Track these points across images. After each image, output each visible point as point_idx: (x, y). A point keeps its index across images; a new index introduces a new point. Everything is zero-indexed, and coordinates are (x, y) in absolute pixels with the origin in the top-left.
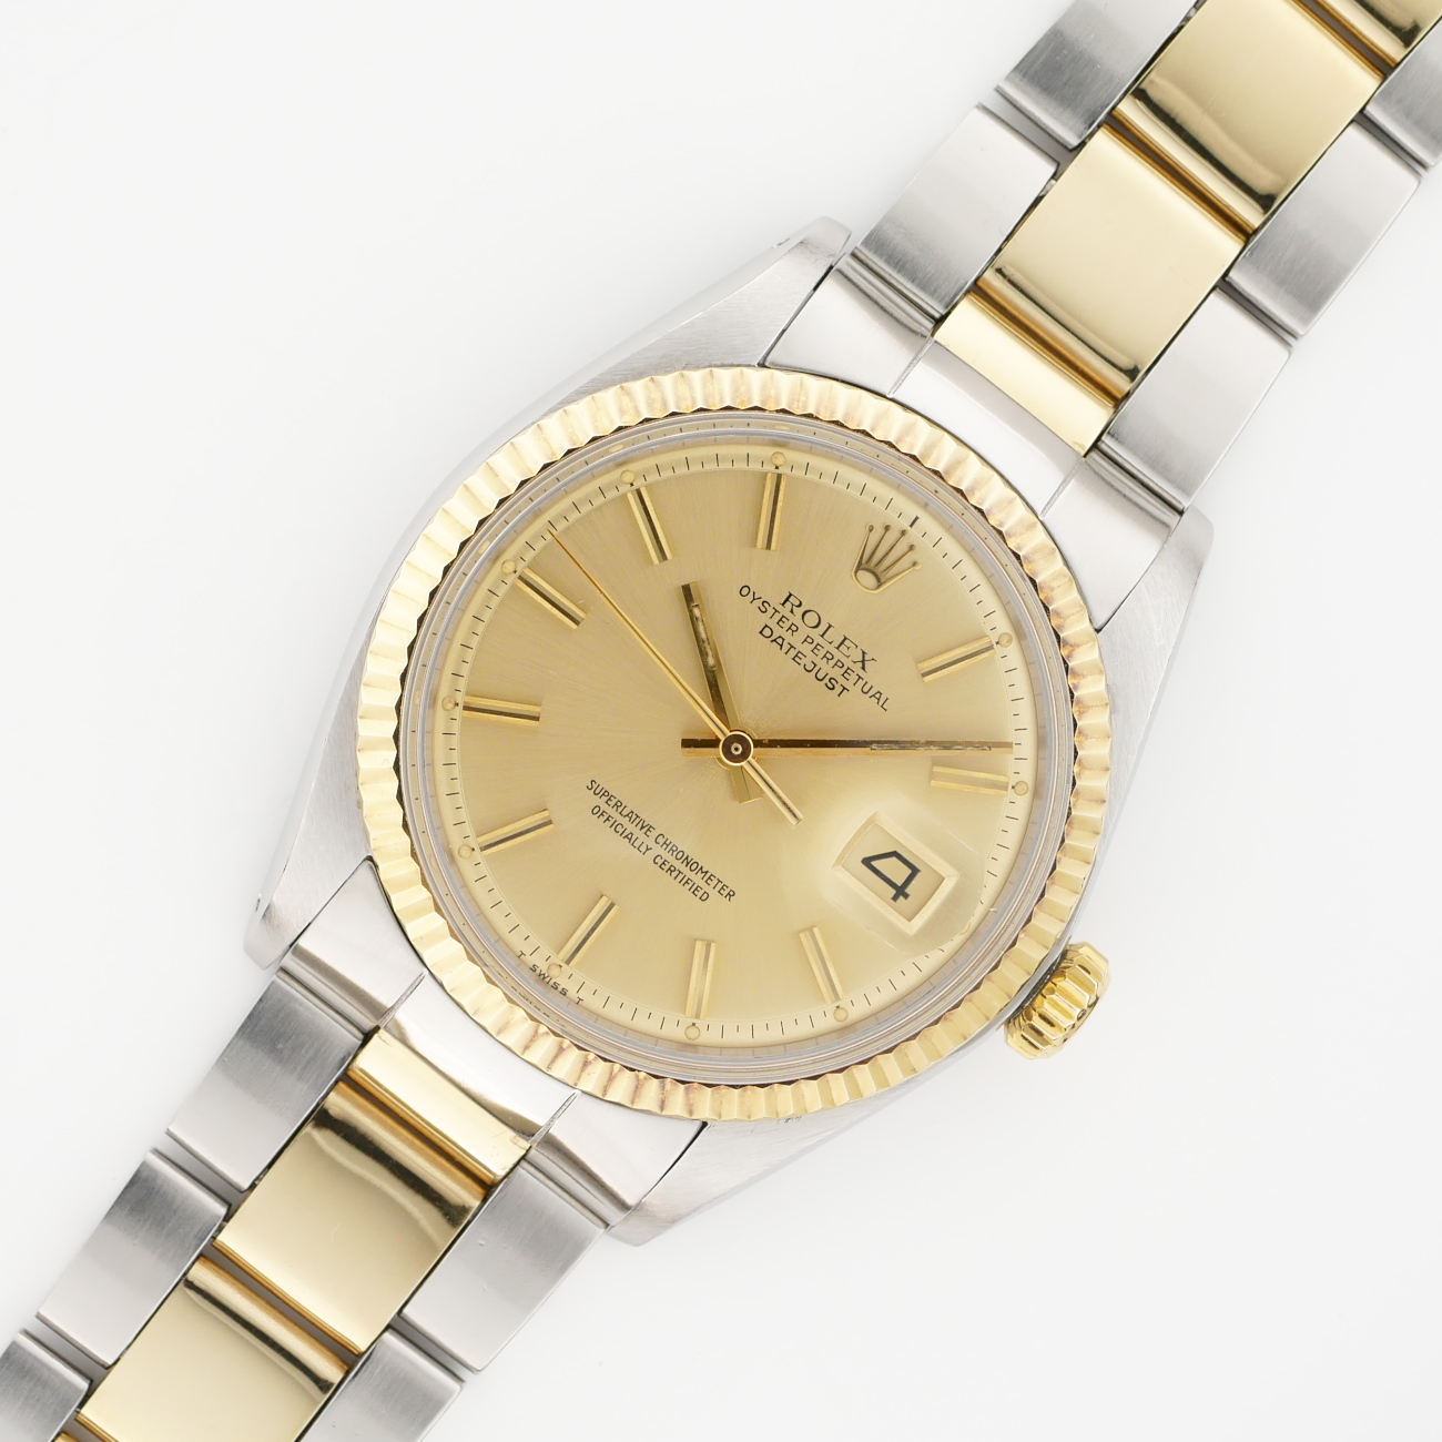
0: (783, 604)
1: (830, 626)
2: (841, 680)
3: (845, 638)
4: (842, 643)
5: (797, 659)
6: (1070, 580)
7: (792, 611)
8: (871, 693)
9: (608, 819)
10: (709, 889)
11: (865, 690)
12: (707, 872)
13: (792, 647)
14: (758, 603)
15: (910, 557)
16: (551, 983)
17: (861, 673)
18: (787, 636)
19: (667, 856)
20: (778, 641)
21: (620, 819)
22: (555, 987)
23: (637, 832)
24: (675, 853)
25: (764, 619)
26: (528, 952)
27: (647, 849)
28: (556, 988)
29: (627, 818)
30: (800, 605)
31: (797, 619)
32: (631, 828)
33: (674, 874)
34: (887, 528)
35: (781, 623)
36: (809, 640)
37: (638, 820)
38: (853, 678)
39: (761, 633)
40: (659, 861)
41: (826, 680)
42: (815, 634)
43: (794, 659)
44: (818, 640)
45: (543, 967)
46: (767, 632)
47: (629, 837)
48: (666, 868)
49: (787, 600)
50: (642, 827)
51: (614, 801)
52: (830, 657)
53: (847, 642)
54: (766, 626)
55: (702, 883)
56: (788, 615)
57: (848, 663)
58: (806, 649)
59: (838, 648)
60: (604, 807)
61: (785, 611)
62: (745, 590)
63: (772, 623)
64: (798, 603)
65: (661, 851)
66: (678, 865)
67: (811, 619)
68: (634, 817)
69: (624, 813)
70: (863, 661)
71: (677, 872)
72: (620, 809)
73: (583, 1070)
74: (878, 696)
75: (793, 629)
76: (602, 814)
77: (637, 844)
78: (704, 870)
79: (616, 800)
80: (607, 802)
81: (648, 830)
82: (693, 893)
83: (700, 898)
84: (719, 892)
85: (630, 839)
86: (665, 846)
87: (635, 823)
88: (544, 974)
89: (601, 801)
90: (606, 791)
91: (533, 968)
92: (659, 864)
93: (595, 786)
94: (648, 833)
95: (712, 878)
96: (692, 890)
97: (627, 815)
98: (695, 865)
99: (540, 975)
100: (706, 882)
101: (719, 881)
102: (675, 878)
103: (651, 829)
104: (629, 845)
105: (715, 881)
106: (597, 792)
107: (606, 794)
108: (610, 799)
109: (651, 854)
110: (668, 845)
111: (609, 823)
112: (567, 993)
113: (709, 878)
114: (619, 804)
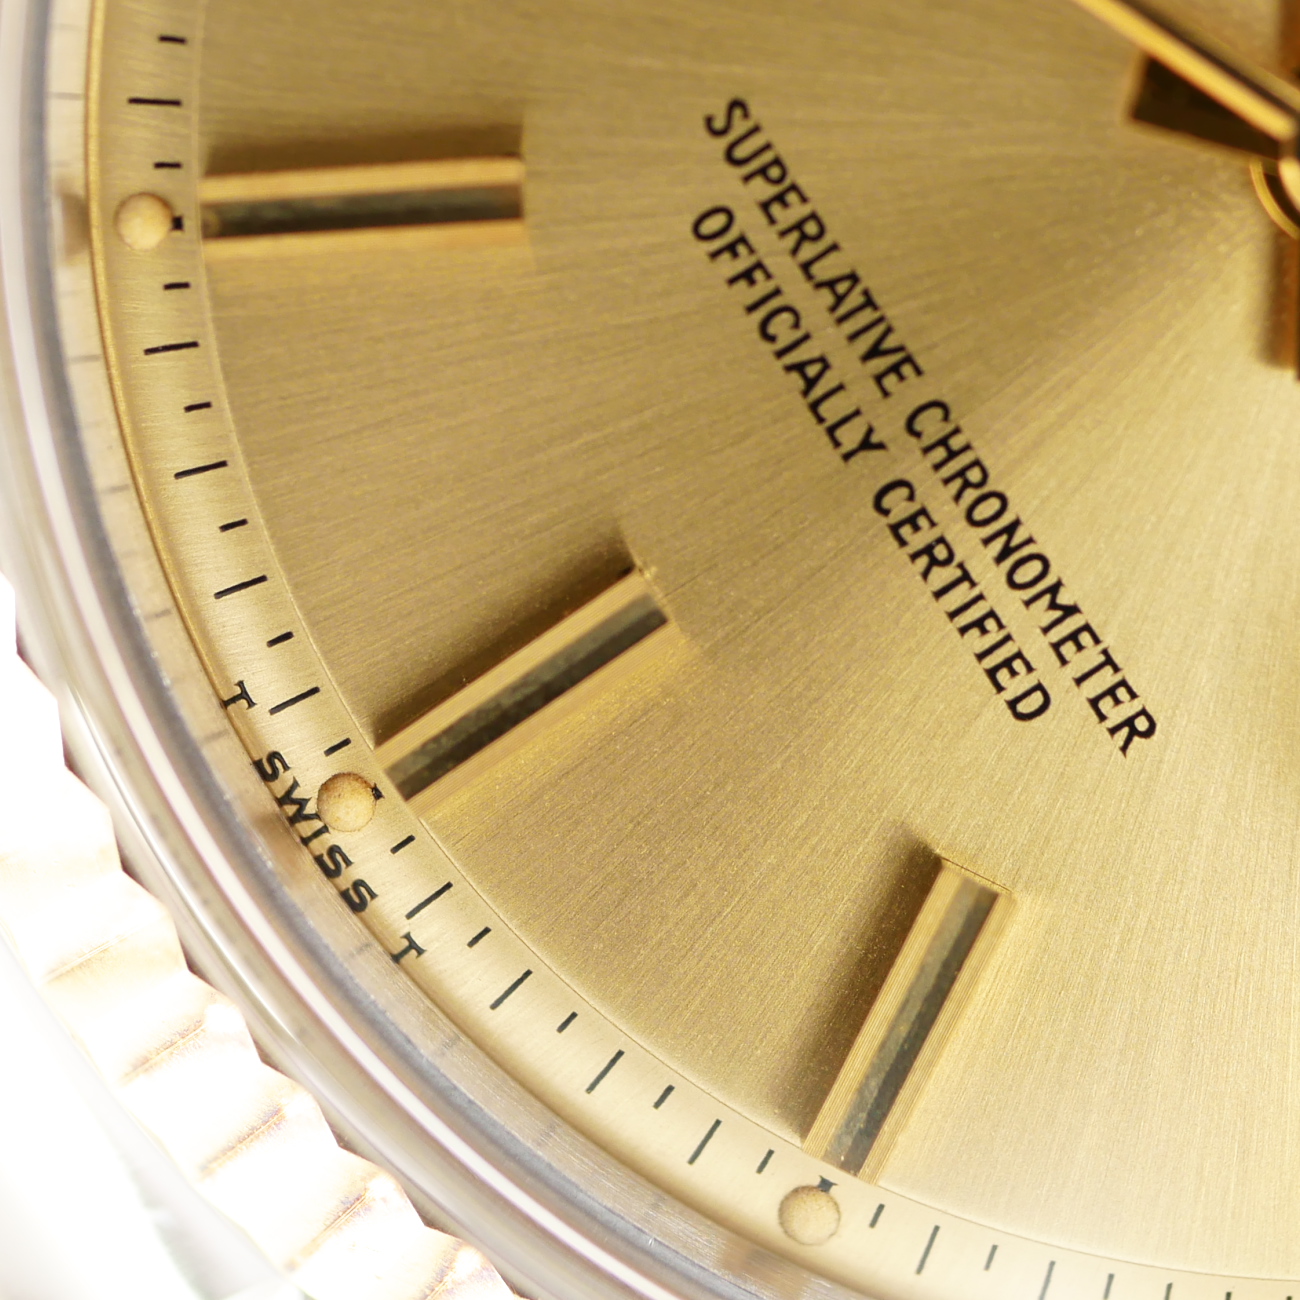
9: (747, 276)
10: (1059, 682)
12: (1071, 610)
16: (322, 844)
19: (936, 497)
21: (797, 291)
22: (332, 864)
23: (848, 365)
24: (971, 495)
26: (265, 697)
27: (867, 444)
28: (334, 873)
29: (825, 295)
32: (828, 338)
33: (941, 576)
37: (867, 316)
40: (897, 502)
45: (306, 773)
47: (809, 375)
48: (918, 541)
50: (874, 352)
51: (796, 211)
55: (1037, 648)
60: (749, 221)
65: (916, 467)
66: (968, 544)
68: (855, 299)
69: (823, 271)
71: (950, 573)
72: (808, 251)
73: (334, 1222)
76: (731, 249)
77: (832, 410)
78: (1063, 598)
79: (805, 210)
80: (765, 206)
81: (895, 369)
82: (992, 673)
83: (1012, 704)
84: (1094, 703)
85: (811, 383)
86: (940, 453)
87: (851, 326)
88: (302, 803)
89: (745, 197)
90: (777, 162)
91: (268, 767)
92: (894, 518)
93: (740, 127)
94: (890, 381)
95: (1085, 638)
96: (991, 661)
97: (830, 284)
98: (1035, 567)
99: (286, 799)
100: (1056, 647)
101: (1109, 661)
102: (939, 594)
103: (907, 370)
104: (801, 405)
105: (1092, 656)
106: (741, 152)
107: (775, 172)
108: (780, 199)
109: (874, 470)
110: (952, 455)
111: (747, 294)
112: (372, 905)
113: (1073, 637)
114: (811, 228)
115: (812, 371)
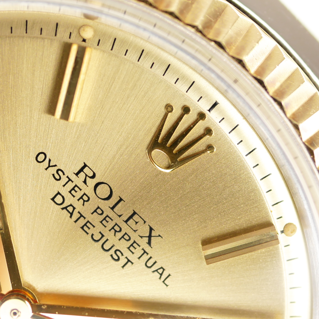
0: (77, 174)
1: (121, 200)
2: (127, 253)
3: (135, 213)
4: (131, 217)
5: (85, 228)
7: (85, 182)
8: (154, 268)
11: (149, 264)
13: (81, 216)
14: (53, 170)
15: (206, 140)
17: (147, 248)
18: (78, 205)
25: (58, 186)
30: (93, 177)
31: (89, 190)
34: (186, 110)
35: (73, 192)
36: (99, 211)
38: (138, 252)
39: (53, 199)
41: (112, 252)
42: (106, 206)
43: (82, 228)
44: (108, 212)
46: (59, 199)
49: (81, 170)
52: (118, 229)
53: (136, 217)
54: (59, 193)
56: (81, 185)
57: (134, 237)
58: (96, 219)
59: (126, 221)
61: (79, 181)
62: (41, 157)
63: (65, 192)
64: (91, 174)
67: (103, 191)
70: (150, 237)
74: (160, 271)
75: (85, 199)
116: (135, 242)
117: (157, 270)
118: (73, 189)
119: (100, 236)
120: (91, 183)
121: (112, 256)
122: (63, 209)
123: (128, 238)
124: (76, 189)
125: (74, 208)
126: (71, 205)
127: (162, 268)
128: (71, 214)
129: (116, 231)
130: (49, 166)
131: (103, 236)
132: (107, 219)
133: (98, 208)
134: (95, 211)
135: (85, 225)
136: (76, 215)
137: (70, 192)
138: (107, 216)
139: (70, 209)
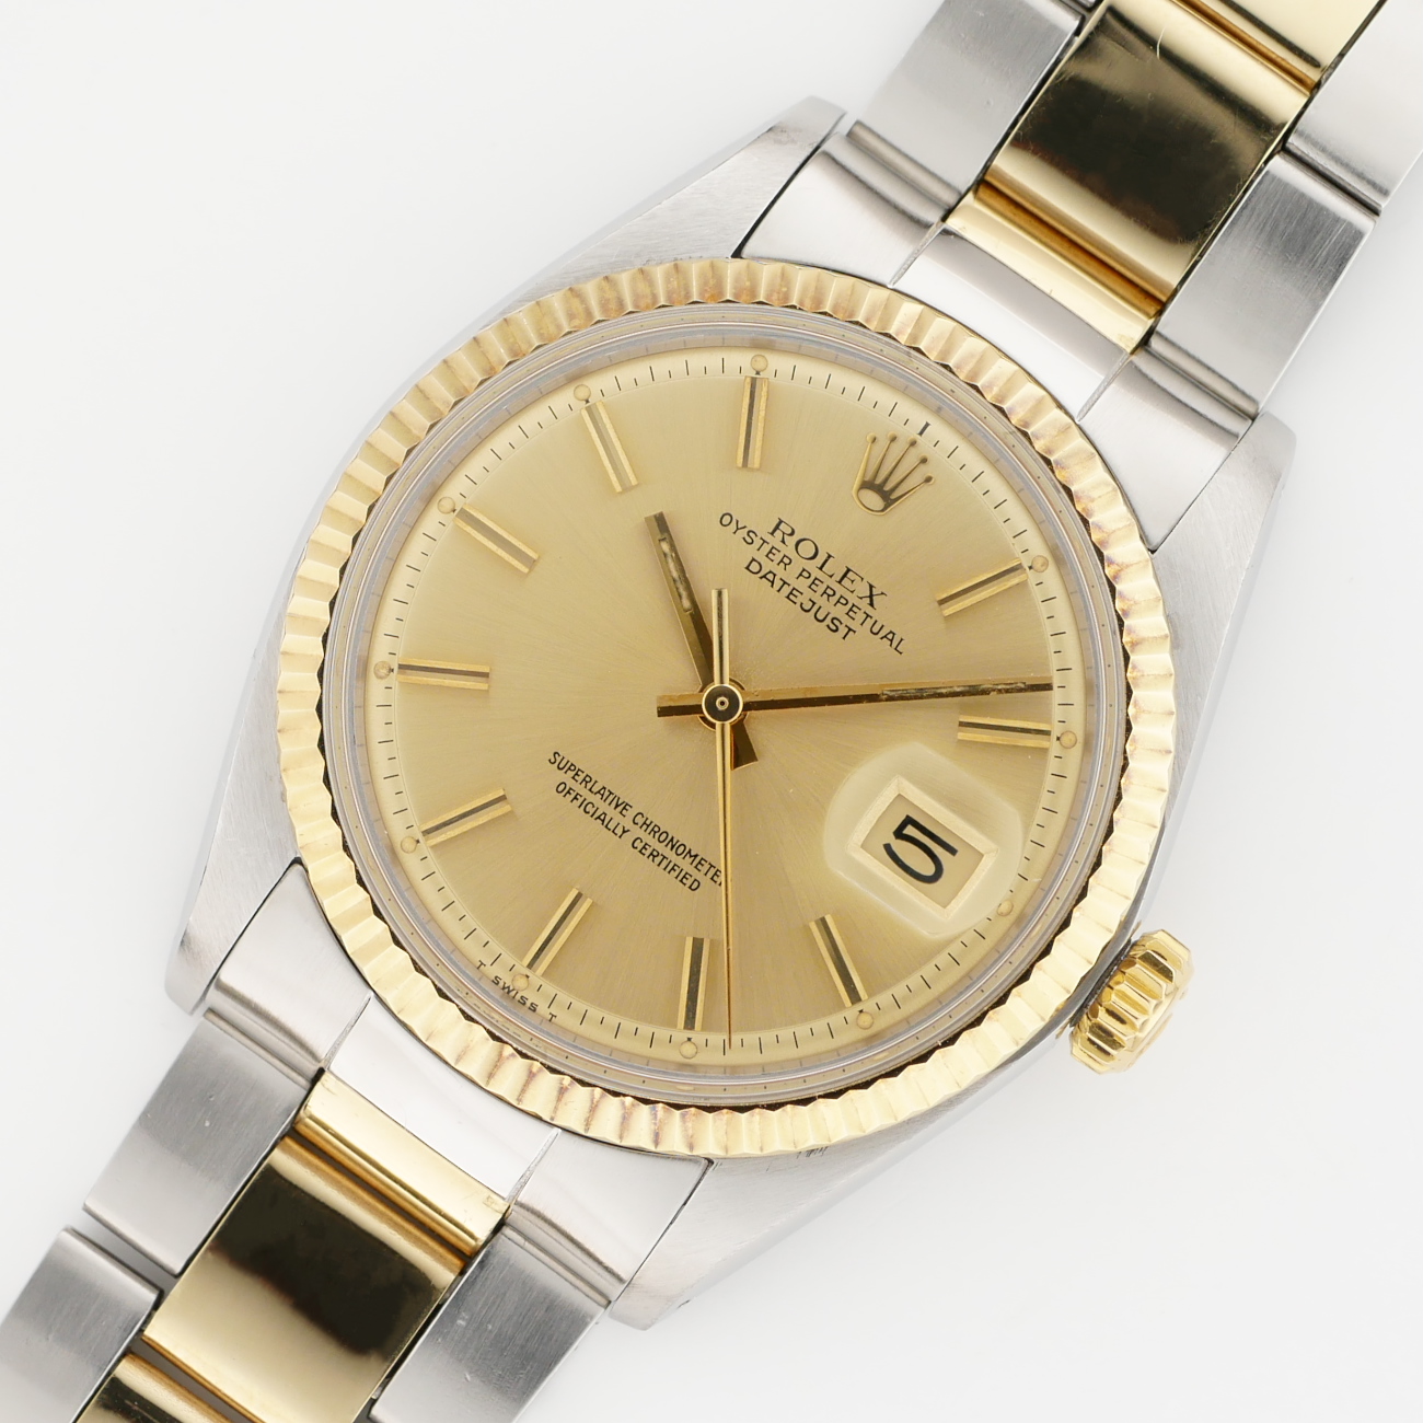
0: (772, 534)
1: (829, 556)
2: (846, 621)
3: (849, 570)
4: (845, 575)
5: (791, 597)
6: (1114, 490)
7: (783, 542)
8: (882, 634)
9: (575, 798)
10: (700, 876)
11: (875, 630)
12: (696, 856)
13: (785, 583)
14: (743, 533)
15: (924, 471)
16: (518, 997)
17: (869, 610)
18: (779, 571)
19: (648, 839)
20: (770, 578)
21: (591, 798)
22: (523, 1001)
23: (611, 812)
24: (657, 835)
25: (751, 551)
26: (488, 962)
27: (624, 832)
28: (524, 1004)
29: (599, 796)
30: (792, 533)
31: (789, 550)
32: (603, 807)
33: (658, 860)
34: (894, 439)
35: (770, 555)
36: (805, 574)
37: (611, 797)
38: (860, 616)
39: (747, 568)
40: (639, 845)
41: (828, 621)
42: (812, 566)
43: (788, 597)
44: (816, 573)
45: (506, 979)
46: (754, 567)
47: (601, 819)
48: (648, 853)
49: (777, 527)
50: (617, 806)
51: (582, 776)
52: (831, 592)
53: (850, 575)
54: (753, 560)
55: (691, 870)
56: (779, 545)
57: (852, 599)
58: (802, 584)
59: (840, 582)
60: (570, 783)
61: (775, 541)
62: (726, 519)
63: (761, 556)
64: (790, 531)
65: (640, 833)
66: (662, 848)
67: (807, 549)
68: (607, 793)
69: (595, 789)
70: (871, 596)
71: (660, 858)
72: (589, 785)
73: (559, 1099)
74: (890, 636)
75: (786, 562)
76: (568, 792)
77: (611, 826)
78: (693, 854)
79: (584, 775)
80: (573, 778)
81: (624, 808)
82: (681, 881)
83: (690, 887)
84: (712, 879)
85: (603, 821)
86: (645, 827)
87: (608, 801)
88: (509, 987)
89: (567, 777)
90: (572, 765)
91: (496, 981)
92: (639, 849)
93: (559, 759)
94: (624, 812)
95: (703, 862)
96: (680, 878)
97: (599, 792)
98: (682, 848)
99: (504, 988)
100: (696, 867)
101: (712, 866)
102: (659, 865)
103: (627, 807)
104: (603, 827)
105: (707, 866)
106: (561, 766)
107: (572, 768)
108: (577, 774)
109: (628, 838)
110: (648, 826)
111: (577, 803)
112: (538, 1009)
113: (700, 863)
114: (588, 779)
115: (602, 817)
116: (854, 605)
117: (885, 636)
118: (770, 552)
119: (811, 604)
120: (791, 541)
121: (828, 626)
122: (761, 578)
123: (844, 602)
124: (774, 551)
125: (775, 575)
126: (770, 572)
127: (891, 632)
128: (773, 582)
129: (829, 596)
130: (738, 529)
131: (814, 603)
132: (816, 582)
133: (804, 570)
134: (801, 575)
135: (791, 593)
136: (778, 583)
137: (767, 556)
138: (816, 579)
139: (770, 576)
